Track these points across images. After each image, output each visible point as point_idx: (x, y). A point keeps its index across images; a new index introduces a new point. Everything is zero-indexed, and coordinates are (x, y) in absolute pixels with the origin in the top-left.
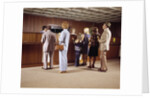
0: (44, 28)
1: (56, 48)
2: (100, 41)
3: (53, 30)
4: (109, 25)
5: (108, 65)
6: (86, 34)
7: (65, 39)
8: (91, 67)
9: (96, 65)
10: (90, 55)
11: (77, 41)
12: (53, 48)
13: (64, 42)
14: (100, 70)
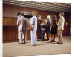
0: (19, 14)
1: (28, 29)
2: (58, 24)
3: (25, 16)
4: (63, 14)
5: (63, 39)
6: (48, 20)
7: (34, 22)
8: (53, 41)
9: (55, 40)
10: (52, 34)
11: (42, 24)
12: (26, 29)
13: (34, 24)
14: (58, 43)
